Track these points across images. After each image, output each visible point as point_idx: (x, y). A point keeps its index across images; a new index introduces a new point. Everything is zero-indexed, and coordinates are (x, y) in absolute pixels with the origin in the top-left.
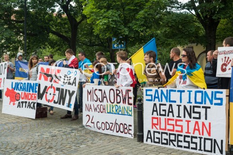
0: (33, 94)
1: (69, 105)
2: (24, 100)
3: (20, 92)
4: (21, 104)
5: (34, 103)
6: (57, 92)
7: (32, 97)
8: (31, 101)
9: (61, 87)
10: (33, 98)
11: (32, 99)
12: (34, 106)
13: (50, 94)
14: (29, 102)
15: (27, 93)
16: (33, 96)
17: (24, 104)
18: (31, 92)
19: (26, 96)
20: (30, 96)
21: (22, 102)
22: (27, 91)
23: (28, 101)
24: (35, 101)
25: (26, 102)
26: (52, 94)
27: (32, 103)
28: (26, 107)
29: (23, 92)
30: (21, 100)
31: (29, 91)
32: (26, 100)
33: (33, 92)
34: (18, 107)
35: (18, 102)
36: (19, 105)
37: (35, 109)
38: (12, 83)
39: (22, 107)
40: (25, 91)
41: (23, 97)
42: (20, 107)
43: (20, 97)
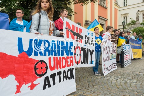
0: (68, 58)
2: (56, 71)
3: (46, 59)
4: (51, 80)
5: (72, 70)
6: (82, 52)
7: (67, 62)
8: (66, 69)
9: (84, 47)
10: (69, 64)
11: (68, 66)
12: (72, 74)
14: (64, 71)
15: (58, 57)
16: (69, 60)
17: (57, 78)
18: (65, 56)
19: (58, 63)
20: (64, 60)
21: (53, 76)
22: (59, 55)
23: (62, 70)
24: (71, 67)
25: (59, 73)
26: (79, 55)
27: (69, 70)
28: (60, 81)
29: (52, 57)
30: (49, 73)
31: (63, 55)
32: (59, 70)
33: (67, 54)
34: (44, 88)
35: (43, 78)
36: (47, 84)
37: (73, 78)
38: (20, 40)
39: (54, 84)
40: (55, 55)
41: (52, 66)
42: (50, 86)
43: (47, 68)
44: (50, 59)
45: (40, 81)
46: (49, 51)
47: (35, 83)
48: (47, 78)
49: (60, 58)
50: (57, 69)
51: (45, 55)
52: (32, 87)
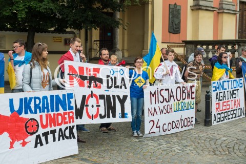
0: (65, 114)
1: (123, 115)
2: (49, 129)
3: (37, 116)
4: (43, 139)
5: (71, 129)
6: (101, 102)
7: (63, 118)
8: (63, 127)
9: (106, 93)
10: (67, 120)
11: (66, 123)
12: (71, 133)
13: (93, 106)
14: (60, 130)
15: (52, 114)
16: (67, 116)
17: (50, 137)
18: (61, 111)
19: (52, 121)
20: (60, 117)
21: (46, 134)
22: (52, 110)
23: (57, 128)
24: (71, 125)
25: (53, 132)
26: (95, 106)
27: (67, 128)
28: (54, 140)
29: (44, 114)
30: (41, 131)
31: (58, 110)
32: (53, 128)
33: (65, 109)
34: (36, 146)
35: (34, 136)
36: (38, 142)
37: (74, 138)
38: (11, 101)
39: (47, 142)
40: (48, 111)
41: (44, 123)
42: (42, 145)
43: (38, 126)
44: (41, 116)
45: (32, 139)
46: (40, 108)
47: (26, 140)
48: (38, 137)
49: (54, 114)
50: (51, 126)
51: (36, 112)
52: (24, 144)
